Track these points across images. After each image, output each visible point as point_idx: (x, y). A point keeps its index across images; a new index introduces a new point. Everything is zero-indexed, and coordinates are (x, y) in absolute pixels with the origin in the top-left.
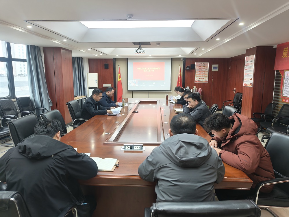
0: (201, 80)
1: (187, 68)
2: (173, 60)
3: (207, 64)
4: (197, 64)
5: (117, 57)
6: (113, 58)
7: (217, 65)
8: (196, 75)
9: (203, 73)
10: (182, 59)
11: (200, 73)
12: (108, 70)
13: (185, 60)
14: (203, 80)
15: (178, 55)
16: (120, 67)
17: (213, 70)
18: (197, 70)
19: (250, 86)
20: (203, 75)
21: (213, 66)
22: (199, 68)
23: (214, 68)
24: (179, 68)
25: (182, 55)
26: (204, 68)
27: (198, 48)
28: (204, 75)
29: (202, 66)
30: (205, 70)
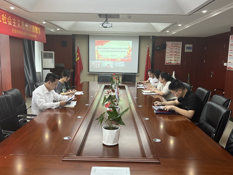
0: (173, 62)
1: (157, 48)
2: (142, 38)
3: (180, 44)
4: (168, 44)
7: (191, 46)
8: (166, 56)
9: (175, 53)
10: (151, 38)
11: (171, 53)
12: (66, 48)
13: (155, 39)
14: (175, 62)
17: (186, 51)
18: (168, 50)
20: (175, 56)
21: (187, 46)
22: (171, 48)
23: (188, 48)
24: (147, 47)
26: (176, 48)
29: (174, 45)
30: (177, 50)
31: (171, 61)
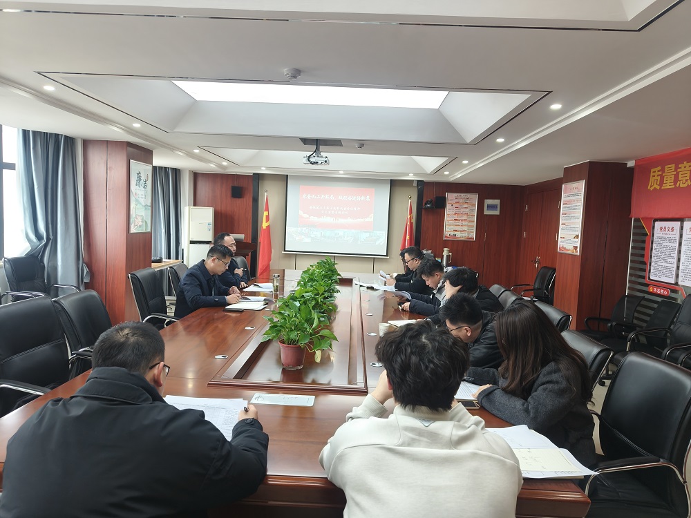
0: (459, 234)
1: (426, 204)
2: (395, 184)
3: (475, 198)
4: (450, 197)
5: (263, 171)
6: (254, 174)
7: (497, 202)
8: (446, 223)
9: (465, 217)
10: (415, 184)
11: (456, 217)
12: (238, 201)
13: (422, 186)
14: (464, 235)
15: (407, 174)
16: (269, 196)
17: (486, 212)
18: (449, 211)
19: (575, 253)
20: (464, 223)
21: (488, 202)
22: (455, 205)
23: (490, 207)
24: (407, 204)
25: (415, 175)
26: (466, 206)
27: (453, 161)
28: (466, 222)
29: (461, 201)
30: (467, 210)
31: (456, 233)
